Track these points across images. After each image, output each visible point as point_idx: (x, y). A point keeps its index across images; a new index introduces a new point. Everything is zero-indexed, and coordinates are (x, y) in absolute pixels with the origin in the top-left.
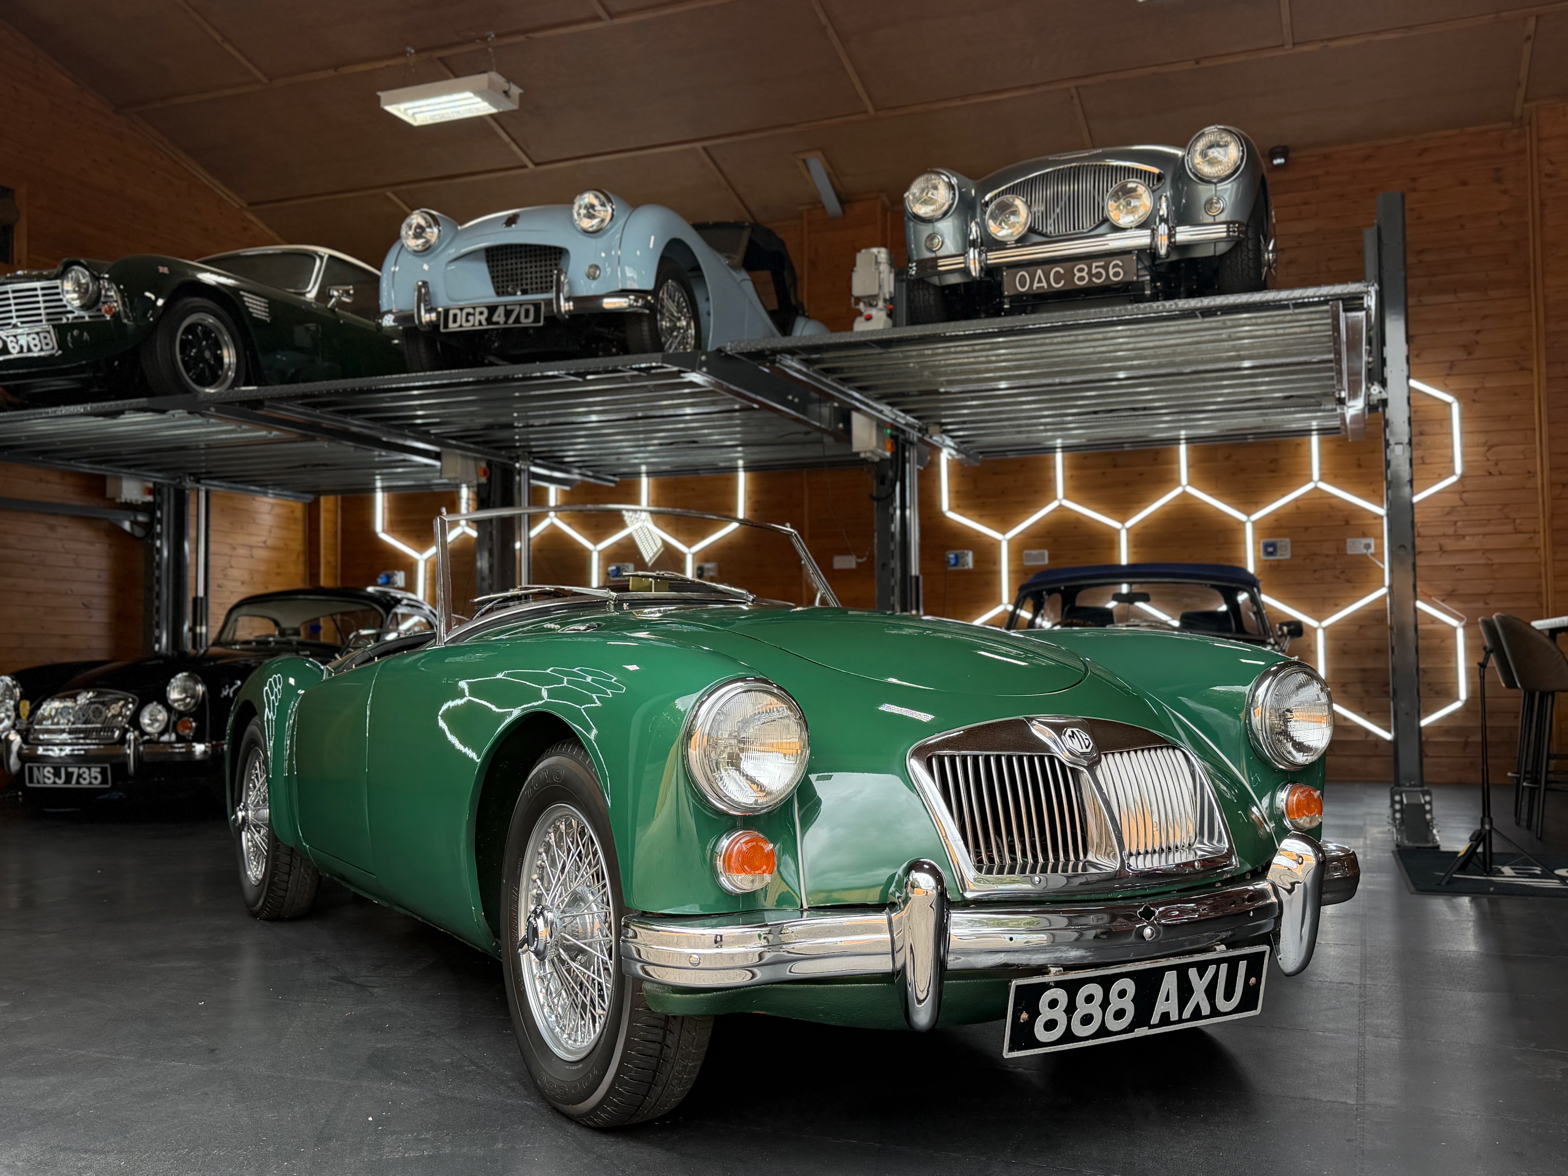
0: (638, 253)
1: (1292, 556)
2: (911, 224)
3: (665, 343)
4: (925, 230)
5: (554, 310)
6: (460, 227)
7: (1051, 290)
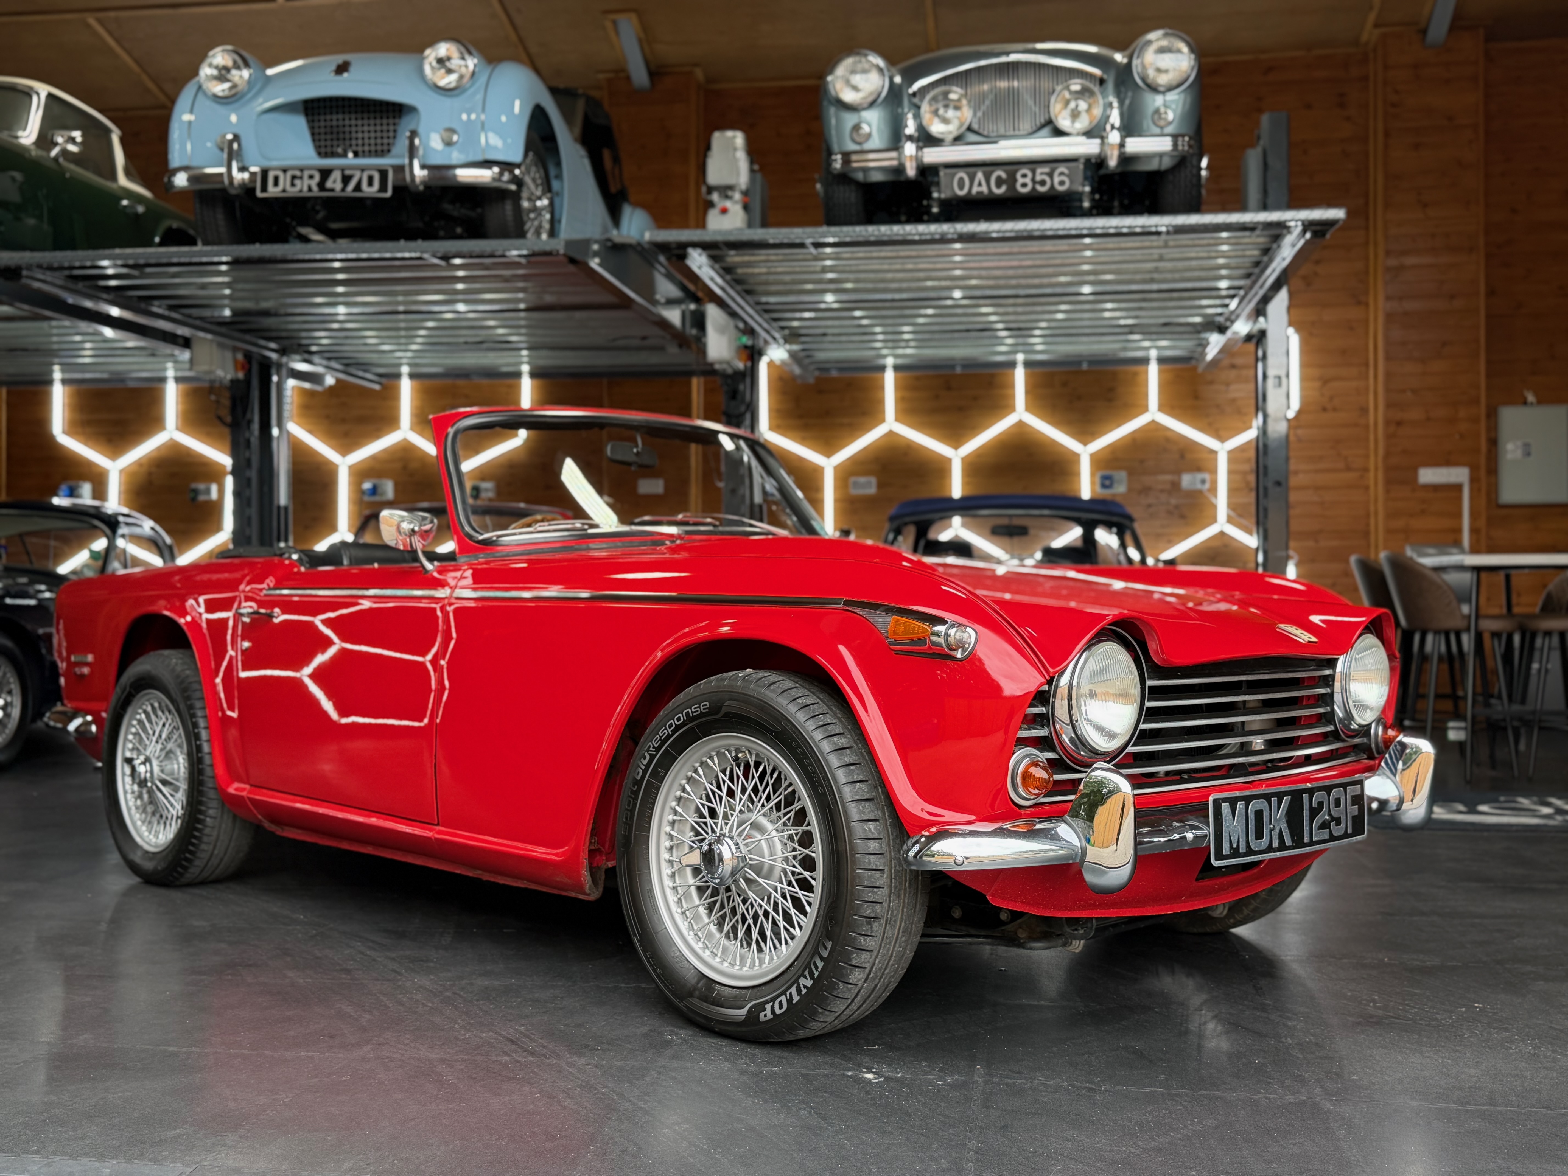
0: (503, 119)
1: (1130, 490)
2: (832, 110)
4: (850, 119)
5: (404, 179)
6: (270, 72)
7: (992, 196)
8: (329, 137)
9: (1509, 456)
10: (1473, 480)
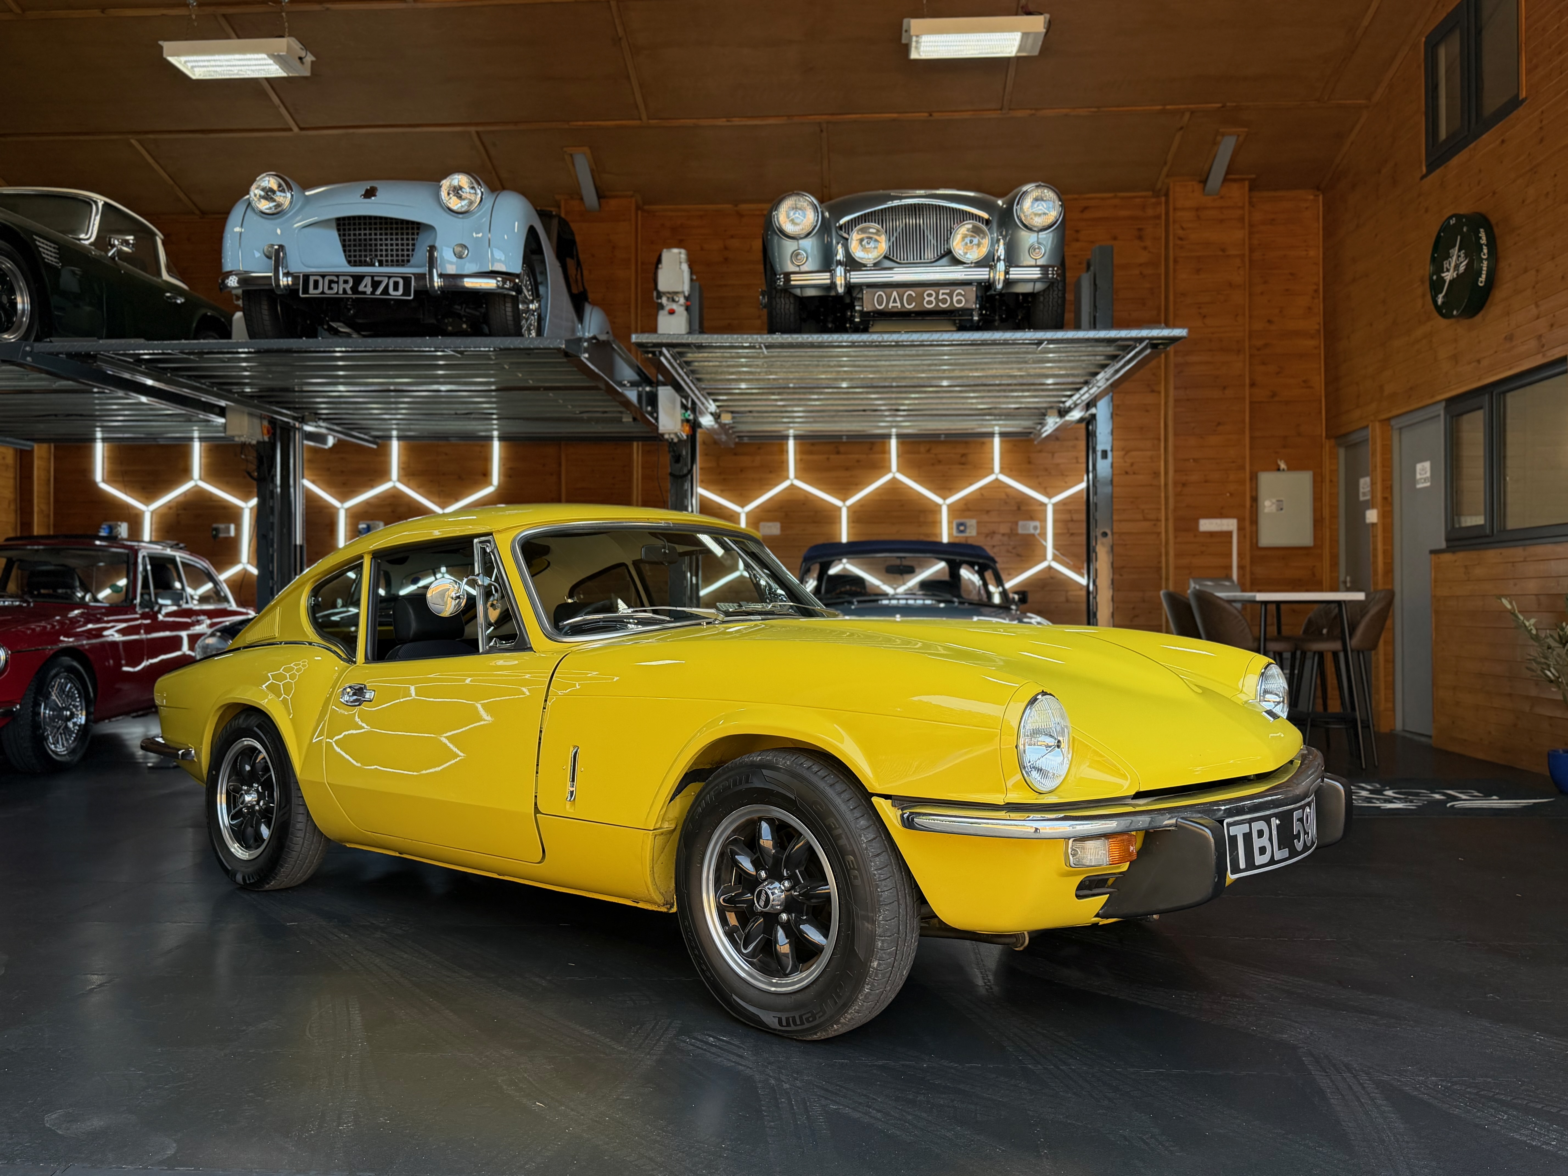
0: (505, 238)
1: (978, 533)
2: (777, 238)
4: (790, 246)
5: (426, 285)
6: (307, 193)
7: (904, 310)
8: (357, 248)
9: (1266, 510)
10: (1240, 529)
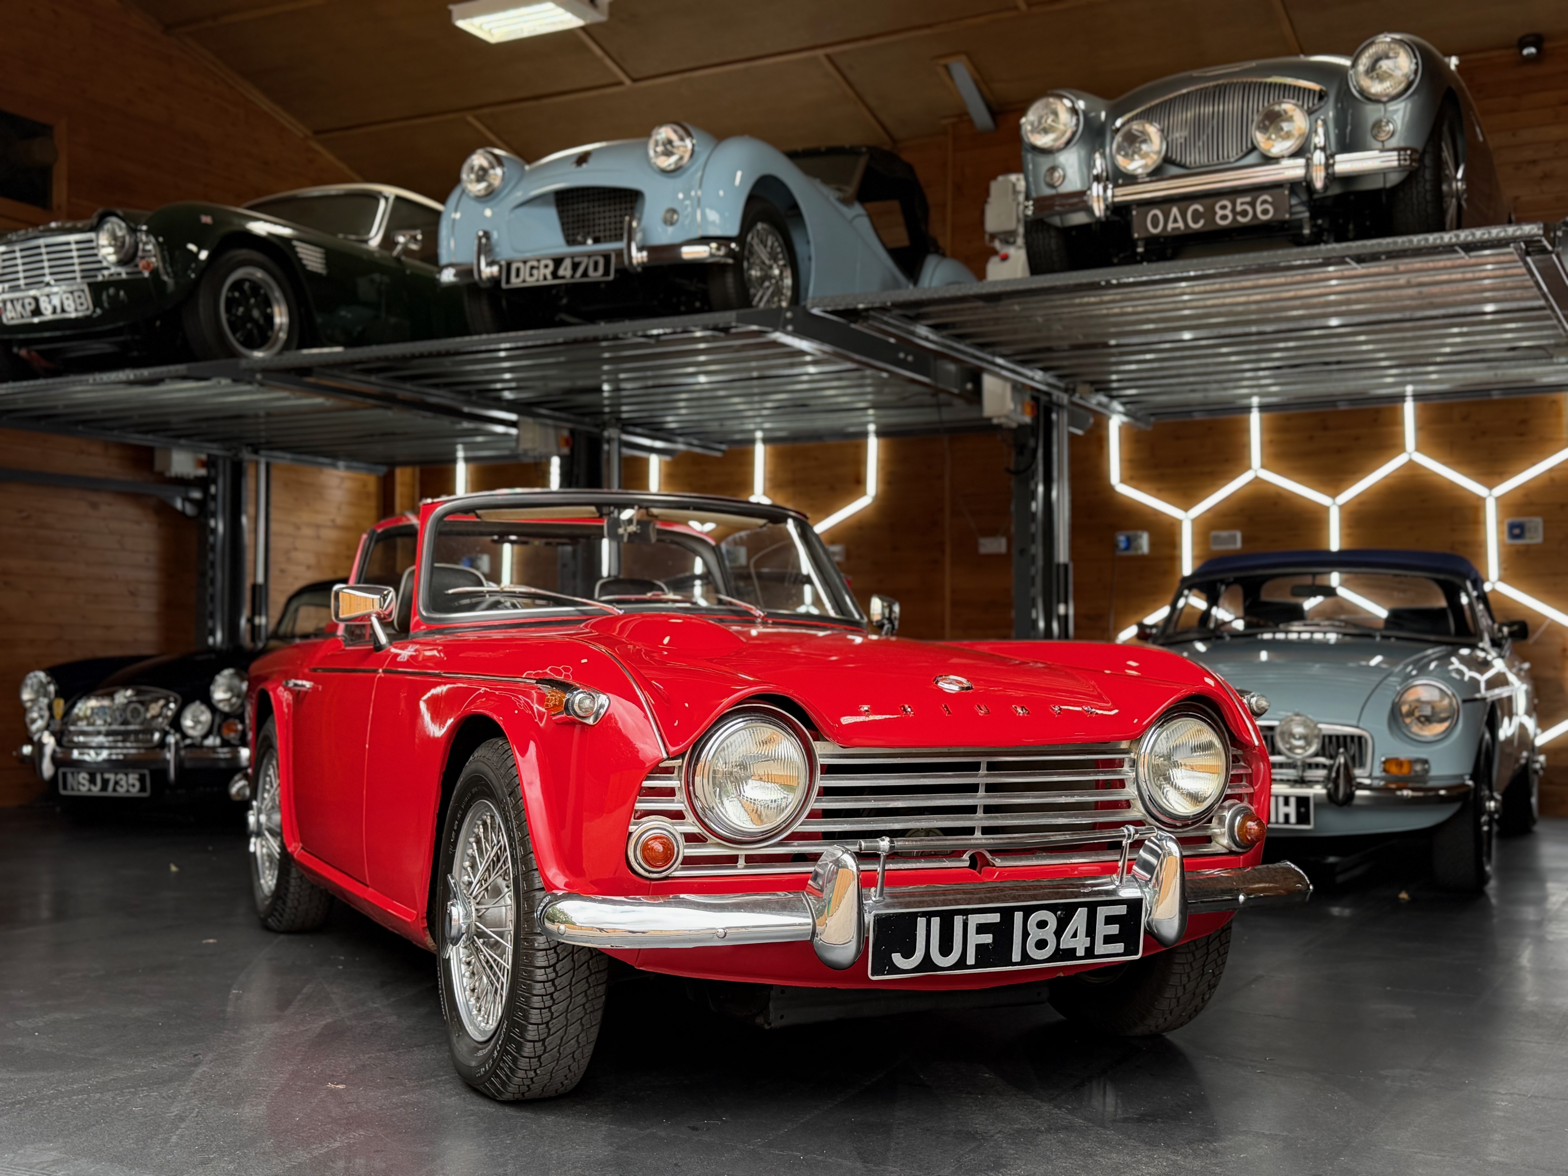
0: (721, 193)
1: (1546, 539)
2: (1029, 156)
3: (755, 295)
4: (1045, 163)
5: (623, 262)
6: (531, 167)
7: (1189, 231)
8: (576, 225)
